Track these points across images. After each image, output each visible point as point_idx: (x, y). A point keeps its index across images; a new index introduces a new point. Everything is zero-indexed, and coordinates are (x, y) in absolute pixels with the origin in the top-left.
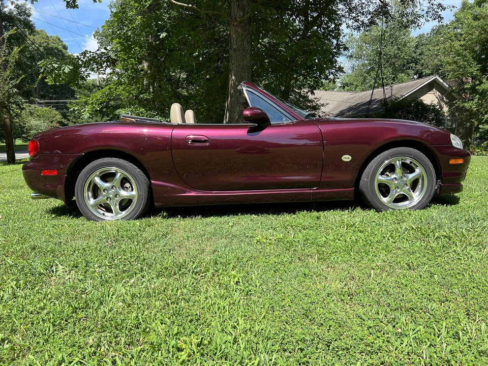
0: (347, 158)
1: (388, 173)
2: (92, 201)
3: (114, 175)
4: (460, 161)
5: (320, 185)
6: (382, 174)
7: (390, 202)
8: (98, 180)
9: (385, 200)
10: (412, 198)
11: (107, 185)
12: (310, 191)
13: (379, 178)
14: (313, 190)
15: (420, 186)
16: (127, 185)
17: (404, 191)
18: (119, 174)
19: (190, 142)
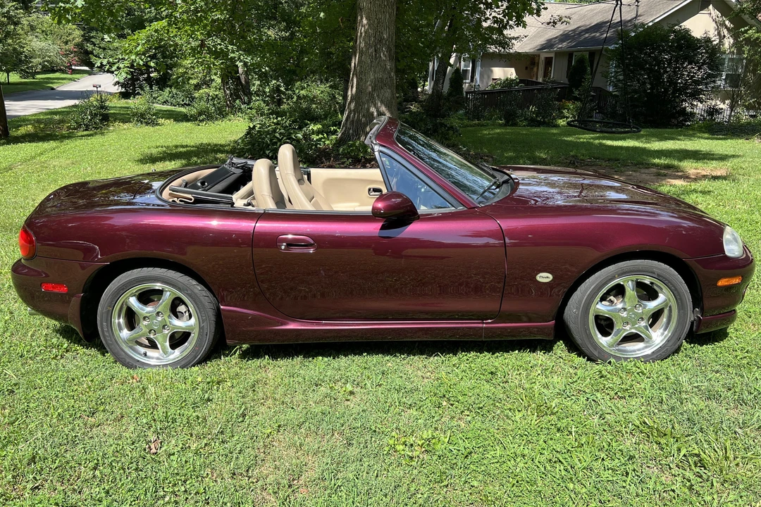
0: (544, 277)
1: (612, 298)
2: (125, 333)
3: (160, 292)
4: (736, 281)
5: (498, 316)
6: (603, 299)
7: (611, 346)
8: (133, 302)
9: (604, 341)
10: (650, 338)
11: (149, 309)
12: (481, 325)
13: (598, 306)
14: (486, 323)
15: (665, 320)
16: (182, 308)
17: (636, 329)
18: (168, 293)
19: (283, 247)
